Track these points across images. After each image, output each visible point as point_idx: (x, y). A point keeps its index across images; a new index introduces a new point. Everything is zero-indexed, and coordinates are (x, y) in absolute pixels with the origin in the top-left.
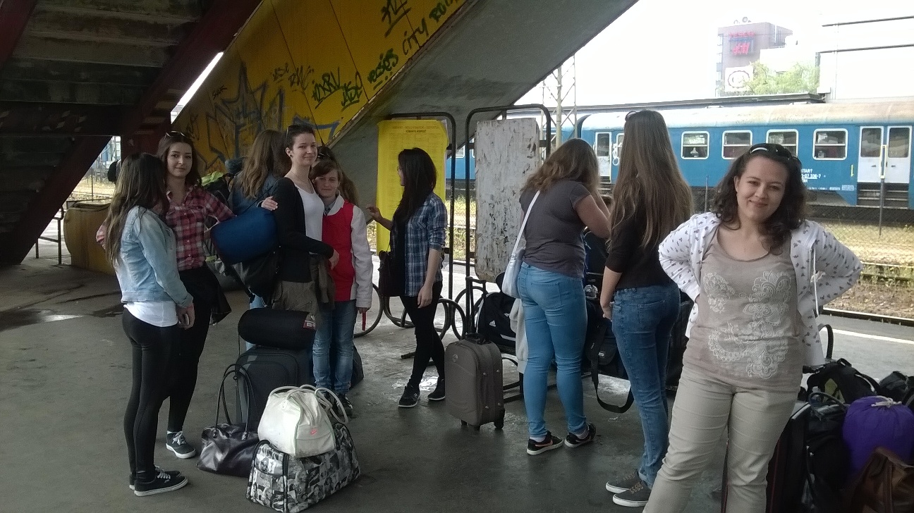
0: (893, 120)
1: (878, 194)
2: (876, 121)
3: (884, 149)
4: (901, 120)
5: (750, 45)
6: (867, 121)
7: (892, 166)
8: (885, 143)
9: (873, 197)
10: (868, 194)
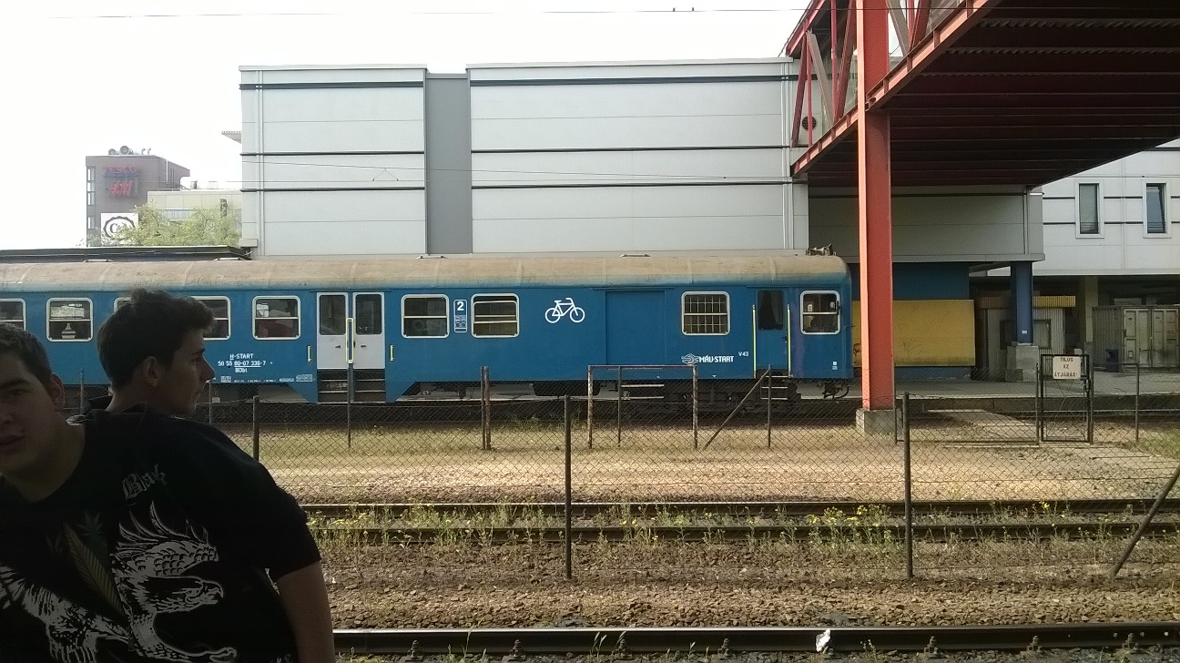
0: (360, 284)
1: (345, 385)
2: (338, 285)
3: (350, 323)
4: (370, 284)
5: (133, 184)
6: (326, 285)
7: (362, 346)
8: (351, 316)
9: (339, 389)
10: (332, 386)
